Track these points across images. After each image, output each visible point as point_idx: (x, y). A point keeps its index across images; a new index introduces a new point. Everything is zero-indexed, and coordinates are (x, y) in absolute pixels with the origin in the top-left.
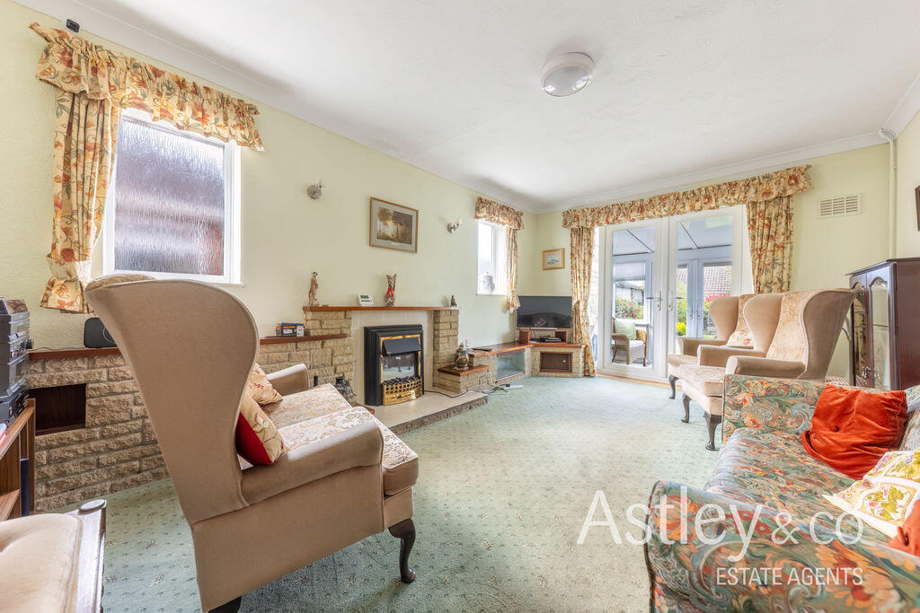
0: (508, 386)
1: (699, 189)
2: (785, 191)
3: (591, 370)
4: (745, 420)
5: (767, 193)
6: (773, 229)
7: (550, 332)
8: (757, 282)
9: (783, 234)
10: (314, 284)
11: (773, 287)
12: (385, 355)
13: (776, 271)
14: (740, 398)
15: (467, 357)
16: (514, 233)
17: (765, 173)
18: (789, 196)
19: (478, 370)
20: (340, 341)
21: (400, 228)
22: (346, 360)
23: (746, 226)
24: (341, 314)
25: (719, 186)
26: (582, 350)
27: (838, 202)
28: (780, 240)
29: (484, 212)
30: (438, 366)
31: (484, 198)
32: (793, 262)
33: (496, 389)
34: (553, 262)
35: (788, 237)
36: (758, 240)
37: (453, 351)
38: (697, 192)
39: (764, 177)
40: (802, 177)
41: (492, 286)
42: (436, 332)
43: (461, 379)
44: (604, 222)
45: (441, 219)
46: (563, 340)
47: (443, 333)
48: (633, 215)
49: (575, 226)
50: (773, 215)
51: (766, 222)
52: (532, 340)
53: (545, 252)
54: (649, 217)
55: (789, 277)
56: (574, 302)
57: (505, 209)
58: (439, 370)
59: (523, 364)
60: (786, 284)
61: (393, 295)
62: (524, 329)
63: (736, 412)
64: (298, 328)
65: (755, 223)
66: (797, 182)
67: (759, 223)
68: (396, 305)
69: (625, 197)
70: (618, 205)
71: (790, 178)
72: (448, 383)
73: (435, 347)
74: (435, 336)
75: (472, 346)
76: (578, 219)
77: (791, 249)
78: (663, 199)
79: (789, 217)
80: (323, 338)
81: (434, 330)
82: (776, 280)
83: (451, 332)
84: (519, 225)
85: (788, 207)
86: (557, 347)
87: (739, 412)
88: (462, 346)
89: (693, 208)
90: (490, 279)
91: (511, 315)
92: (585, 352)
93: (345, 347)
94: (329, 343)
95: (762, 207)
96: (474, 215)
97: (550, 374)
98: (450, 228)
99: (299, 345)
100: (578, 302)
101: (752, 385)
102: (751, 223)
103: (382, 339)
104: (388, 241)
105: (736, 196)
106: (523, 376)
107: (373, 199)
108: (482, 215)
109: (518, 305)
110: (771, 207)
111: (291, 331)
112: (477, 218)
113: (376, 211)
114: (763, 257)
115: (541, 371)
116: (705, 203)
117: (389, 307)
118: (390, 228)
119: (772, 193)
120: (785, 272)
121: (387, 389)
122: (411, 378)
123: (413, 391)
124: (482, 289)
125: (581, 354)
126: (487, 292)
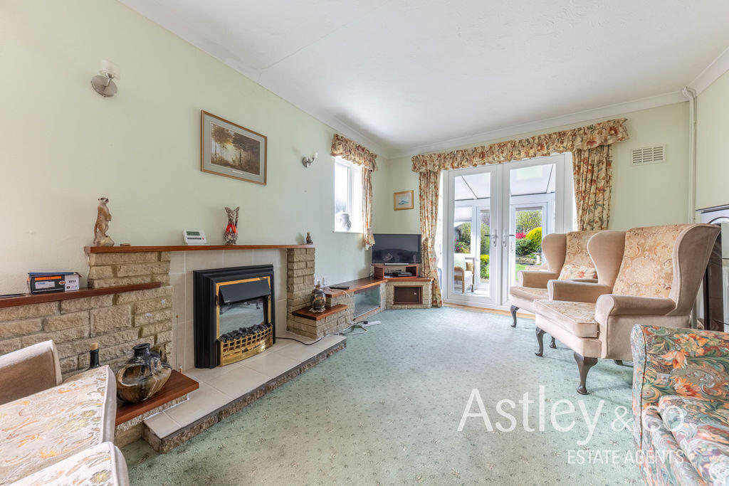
0: (366, 323)
1: (533, 138)
2: (606, 140)
3: (438, 301)
4: (676, 386)
5: (591, 142)
6: (595, 174)
7: (402, 267)
8: (582, 221)
9: (604, 178)
10: (104, 215)
11: (595, 225)
12: (222, 304)
13: (597, 212)
14: (669, 357)
15: (324, 298)
16: (369, 174)
17: (588, 124)
18: (609, 146)
19: (336, 311)
20: (149, 294)
21: (244, 154)
22: (159, 316)
23: (572, 172)
24: (153, 256)
25: (550, 135)
26: (431, 283)
27: (648, 151)
28: (601, 184)
29: (341, 149)
30: (292, 309)
31: (340, 135)
32: (612, 203)
33: (354, 327)
34: (403, 203)
35: (607, 182)
36: (582, 184)
37: (309, 291)
38: (531, 140)
39: (588, 128)
40: (620, 128)
41: (349, 224)
42: (290, 273)
43: (318, 323)
44: (449, 167)
45: (295, 151)
46: (414, 274)
47: (297, 273)
48: (476, 160)
49: (423, 170)
50: (596, 162)
51: (590, 168)
52: (386, 274)
53: (395, 194)
54: (490, 163)
55: (608, 217)
56: (423, 239)
57: (359, 148)
58: (293, 313)
59: (378, 297)
60: (605, 223)
61: (234, 232)
62: (379, 265)
63: (662, 376)
64: (67, 279)
65: (579, 169)
66: (616, 132)
67: (584, 168)
68: (238, 243)
69: (469, 145)
70: (462, 151)
71: (611, 129)
72: (303, 328)
73: (289, 287)
74: (289, 277)
75: (329, 283)
76: (426, 164)
77: (610, 191)
78: (502, 146)
79: (609, 164)
80: (116, 291)
81: (288, 270)
82: (597, 219)
83: (307, 272)
84: (374, 167)
85: (608, 155)
86: (409, 281)
87: (667, 376)
88: (318, 286)
89: (527, 154)
90: (347, 217)
91: (366, 251)
92: (433, 284)
93: (157, 300)
94: (125, 297)
95: (586, 154)
96: (330, 152)
97: (403, 306)
98: (305, 162)
99: (65, 305)
100: (427, 240)
101: (683, 341)
102: (577, 168)
103: (218, 285)
104: (228, 168)
105: (565, 144)
106: (379, 311)
107: (204, 113)
108: (338, 152)
109: (373, 242)
110: (593, 155)
111: (52, 284)
112: (334, 155)
113: (209, 130)
114: (587, 198)
115: (395, 304)
116: (538, 150)
117: (229, 246)
118: (231, 152)
119: (595, 142)
120: (605, 212)
121: (225, 346)
122: (259, 327)
123: (262, 342)
124: (339, 227)
125: (430, 287)
126: (344, 230)
